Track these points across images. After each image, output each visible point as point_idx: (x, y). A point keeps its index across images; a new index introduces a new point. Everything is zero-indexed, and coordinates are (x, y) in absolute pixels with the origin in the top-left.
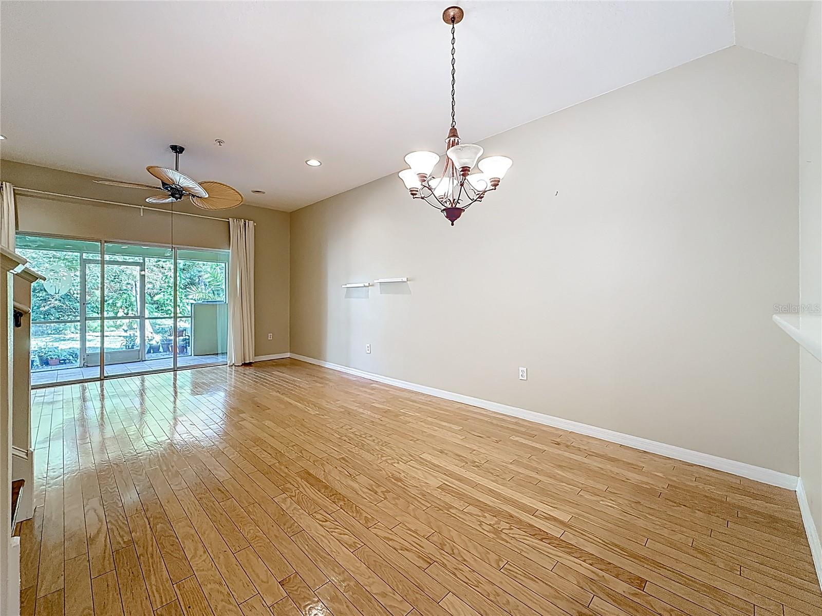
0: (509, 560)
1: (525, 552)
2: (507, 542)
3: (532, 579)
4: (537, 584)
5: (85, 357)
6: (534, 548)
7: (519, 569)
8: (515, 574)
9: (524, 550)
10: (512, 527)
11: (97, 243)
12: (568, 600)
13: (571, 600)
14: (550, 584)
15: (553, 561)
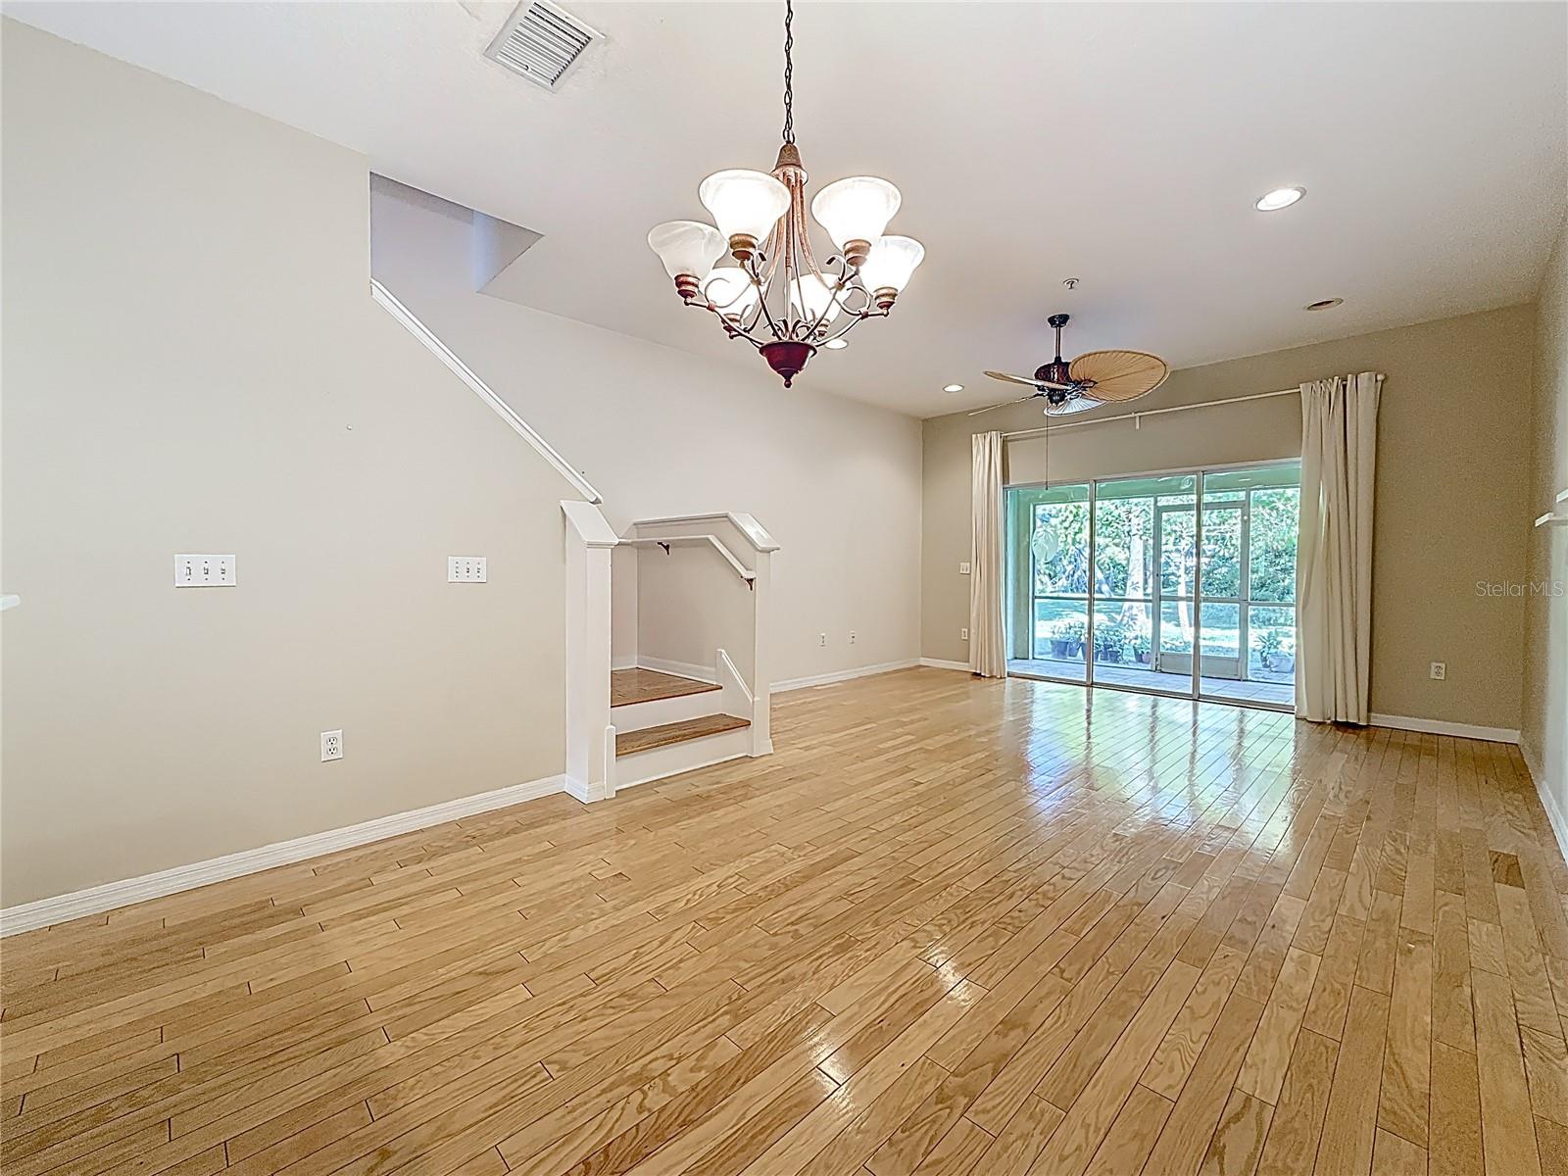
0: (556, 1082)
1: (563, 1116)
2: (604, 1091)
3: (496, 1105)
4: (483, 1109)
5: (1159, 656)
6: (569, 1137)
7: (531, 1091)
8: (520, 1082)
9: (569, 1118)
10: (646, 1114)
11: (1085, 486)
12: (422, 1146)
13: (419, 1153)
14: (468, 1132)
15: (517, 1161)
